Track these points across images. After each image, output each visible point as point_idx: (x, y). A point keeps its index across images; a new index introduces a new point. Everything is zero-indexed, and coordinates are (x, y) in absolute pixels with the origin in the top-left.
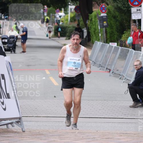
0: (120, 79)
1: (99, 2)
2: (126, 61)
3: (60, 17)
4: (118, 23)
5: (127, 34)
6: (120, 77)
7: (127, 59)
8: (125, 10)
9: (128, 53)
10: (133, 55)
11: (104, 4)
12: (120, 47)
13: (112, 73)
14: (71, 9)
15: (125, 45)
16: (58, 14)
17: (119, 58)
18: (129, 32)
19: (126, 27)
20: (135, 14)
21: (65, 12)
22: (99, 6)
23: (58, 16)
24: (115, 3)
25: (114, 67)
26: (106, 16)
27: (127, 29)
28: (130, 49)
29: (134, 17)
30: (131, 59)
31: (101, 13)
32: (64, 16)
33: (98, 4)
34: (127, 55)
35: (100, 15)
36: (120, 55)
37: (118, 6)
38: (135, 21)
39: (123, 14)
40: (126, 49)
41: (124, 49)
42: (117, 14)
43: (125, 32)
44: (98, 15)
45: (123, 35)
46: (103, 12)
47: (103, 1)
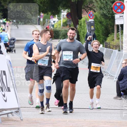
0: (105, 75)
1: (87, 9)
2: (110, 60)
3: (54, 22)
4: (103, 27)
5: (111, 37)
7: (111, 58)
8: (110, 16)
9: (112, 53)
10: (116, 55)
11: (91, 11)
12: (105, 48)
14: (63, 15)
15: (109, 46)
16: (53, 20)
18: (113, 36)
19: (111, 31)
20: (118, 20)
21: (59, 18)
22: (88, 13)
23: (52, 21)
24: (101, 11)
26: (93, 22)
27: (111, 33)
28: (114, 50)
29: (118, 22)
31: (89, 19)
32: (57, 21)
33: (87, 11)
34: (111, 55)
35: (88, 21)
37: (103, 13)
38: (118, 26)
39: (108, 20)
40: (110, 50)
41: (109, 50)
42: (103, 19)
43: (109, 35)
44: (87, 21)
45: (108, 38)
46: (91, 18)
47: (91, 9)
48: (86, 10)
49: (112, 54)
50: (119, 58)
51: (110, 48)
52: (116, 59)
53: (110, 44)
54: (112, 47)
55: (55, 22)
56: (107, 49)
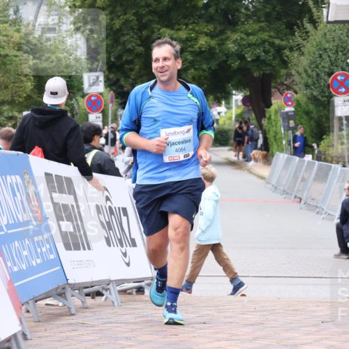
0: (318, 213)
1: (282, 89)
2: (327, 185)
3: (219, 113)
4: (312, 123)
5: (328, 140)
6: (318, 210)
7: (329, 180)
8: (325, 101)
9: (330, 170)
10: (338, 175)
11: (289, 92)
12: (317, 162)
13: (305, 203)
14: (236, 101)
17: (315, 179)
18: (331, 138)
20: (340, 108)
21: (228, 106)
22: (283, 95)
24: (308, 91)
25: (307, 195)
26: (294, 112)
27: (327, 133)
28: (333, 165)
29: (340, 112)
30: (336, 181)
31: (285, 107)
32: (225, 113)
34: (328, 174)
35: (284, 110)
36: (317, 174)
37: (312, 94)
38: (340, 119)
39: (321, 108)
42: (311, 107)
43: (324, 137)
44: (281, 111)
45: (322, 142)
46: (288, 106)
47: (289, 88)
48: (279, 90)
49: (331, 173)
50: (343, 180)
51: (325, 160)
52: (338, 181)
53: (327, 153)
54: (330, 159)
55: (221, 114)
56: (320, 162)
